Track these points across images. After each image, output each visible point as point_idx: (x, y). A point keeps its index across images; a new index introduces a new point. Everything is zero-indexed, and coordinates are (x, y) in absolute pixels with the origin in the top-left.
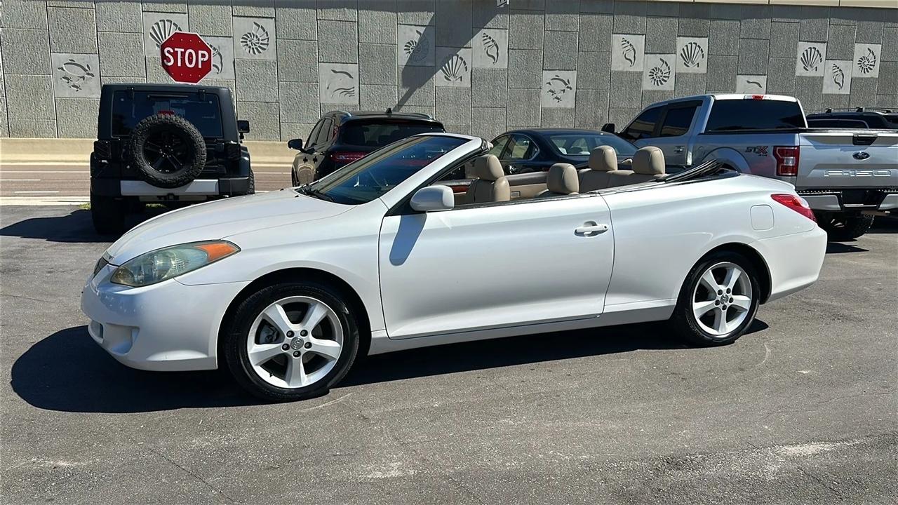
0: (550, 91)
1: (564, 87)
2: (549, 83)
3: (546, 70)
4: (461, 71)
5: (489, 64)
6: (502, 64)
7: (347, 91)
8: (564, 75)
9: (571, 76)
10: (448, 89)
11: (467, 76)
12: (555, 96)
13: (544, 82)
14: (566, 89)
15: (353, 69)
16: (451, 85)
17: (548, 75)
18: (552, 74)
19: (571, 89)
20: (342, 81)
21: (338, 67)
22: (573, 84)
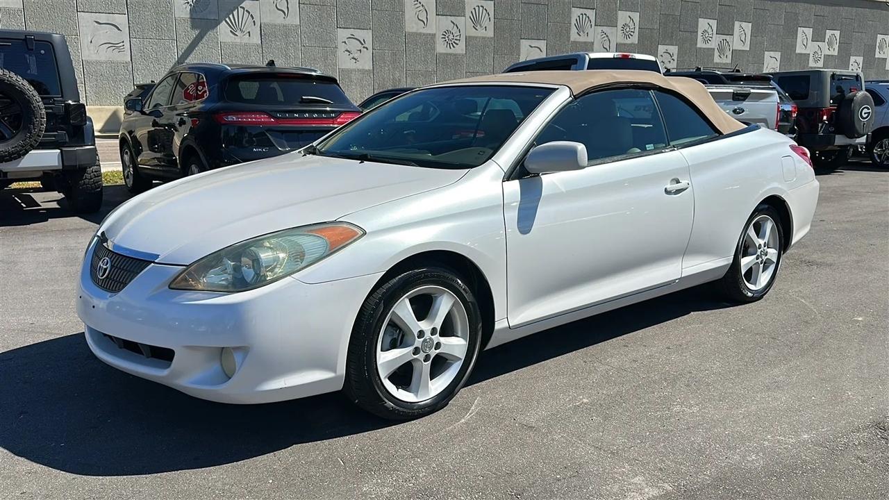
0: (347, 51)
1: (360, 47)
2: (345, 42)
3: (340, 28)
4: (248, 26)
5: (279, 19)
6: (294, 20)
7: (114, 46)
8: (359, 34)
9: (367, 35)
10: (234, 45)
11: (256, 31)
12: (351, 56)
13: (340, 40)
14: (362, 49)
15: (121, 20)
16: (238, 40)
17: (343, 34)
18: (348, 33)
19: (367, 49)
20: (108, 34)
21: (103, 18)
22: (369, 44)
